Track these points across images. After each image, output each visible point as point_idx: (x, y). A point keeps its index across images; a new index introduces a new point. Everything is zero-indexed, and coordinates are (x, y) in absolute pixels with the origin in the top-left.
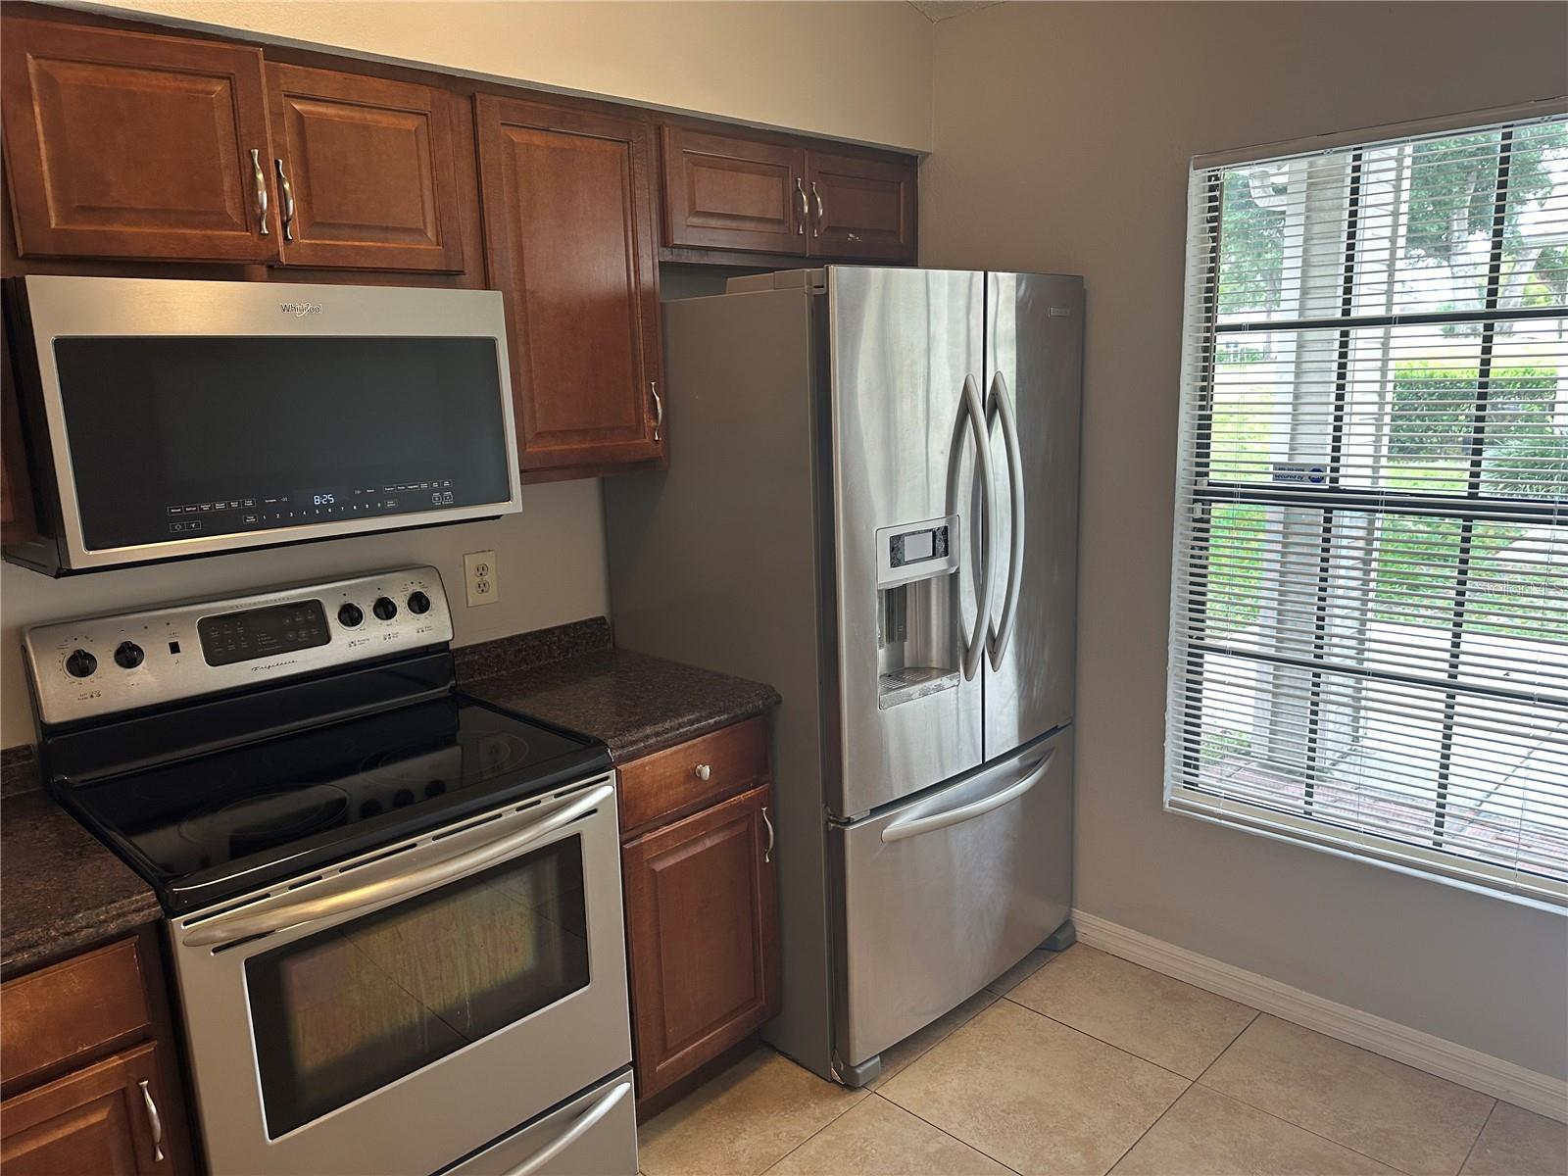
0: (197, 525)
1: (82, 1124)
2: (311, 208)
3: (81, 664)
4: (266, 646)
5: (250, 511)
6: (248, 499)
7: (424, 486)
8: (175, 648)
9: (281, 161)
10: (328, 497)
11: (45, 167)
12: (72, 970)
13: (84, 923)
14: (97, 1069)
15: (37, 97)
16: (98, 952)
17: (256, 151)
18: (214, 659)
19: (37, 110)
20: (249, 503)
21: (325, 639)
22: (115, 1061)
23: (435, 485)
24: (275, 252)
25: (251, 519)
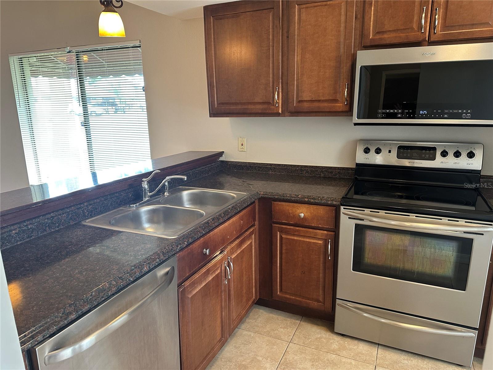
0: (384, 116)
1: (317, 241)
2: (446, 22)
3: (367, 151)
4: (415, 157)
5: (399, 113)
6: (400, 109)
7: (460, 111)
8: (390, 152)
9: (438, 9)
10: (425, 112)
11: (372, 23)
12: (321, 208)
13: (325, 199)
14: (322, 232)
15: (373, 6)
16: (327, 207)
17: (425, 7)
18: (399, 157)
19: (373, 9)
20: (400, 111)
21: (433, 158)
22: (325, 232)
23: (465, 111)
24: (425, 37)
25: (399, 116)
